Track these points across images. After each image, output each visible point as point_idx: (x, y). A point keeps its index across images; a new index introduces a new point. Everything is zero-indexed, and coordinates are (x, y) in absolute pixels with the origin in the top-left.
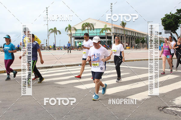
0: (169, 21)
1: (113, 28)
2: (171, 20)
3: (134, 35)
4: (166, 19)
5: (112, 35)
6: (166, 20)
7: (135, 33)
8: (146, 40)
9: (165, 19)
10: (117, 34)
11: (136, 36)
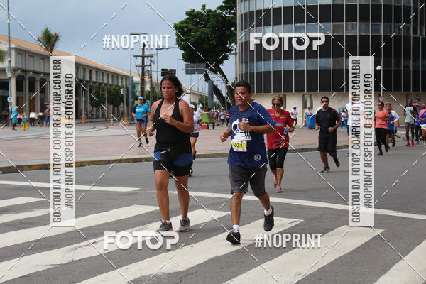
0: (199, 33)
1: (13, 52)
2: (206, 30)
3: (84, 76)
4: (190, 26)
5: (9, 75)
6: (190, 30)
7: (91, 71)
8: (127, 95)
9: (186, 27)
10: (26, 71)
11: (94, 79)
